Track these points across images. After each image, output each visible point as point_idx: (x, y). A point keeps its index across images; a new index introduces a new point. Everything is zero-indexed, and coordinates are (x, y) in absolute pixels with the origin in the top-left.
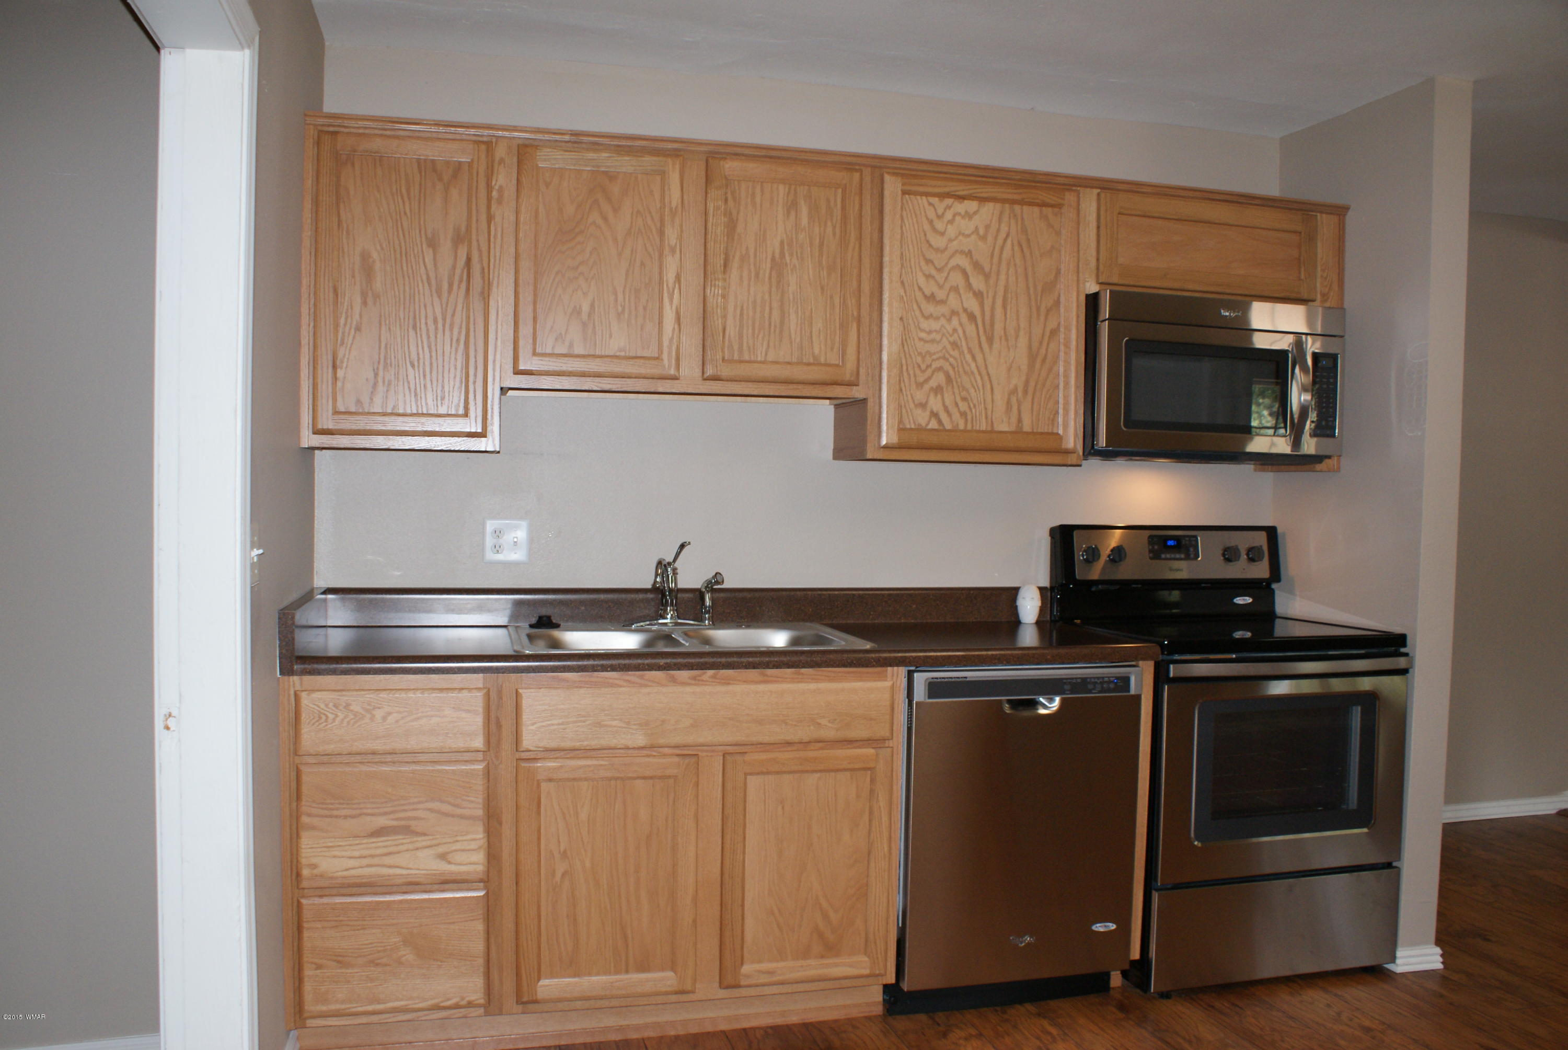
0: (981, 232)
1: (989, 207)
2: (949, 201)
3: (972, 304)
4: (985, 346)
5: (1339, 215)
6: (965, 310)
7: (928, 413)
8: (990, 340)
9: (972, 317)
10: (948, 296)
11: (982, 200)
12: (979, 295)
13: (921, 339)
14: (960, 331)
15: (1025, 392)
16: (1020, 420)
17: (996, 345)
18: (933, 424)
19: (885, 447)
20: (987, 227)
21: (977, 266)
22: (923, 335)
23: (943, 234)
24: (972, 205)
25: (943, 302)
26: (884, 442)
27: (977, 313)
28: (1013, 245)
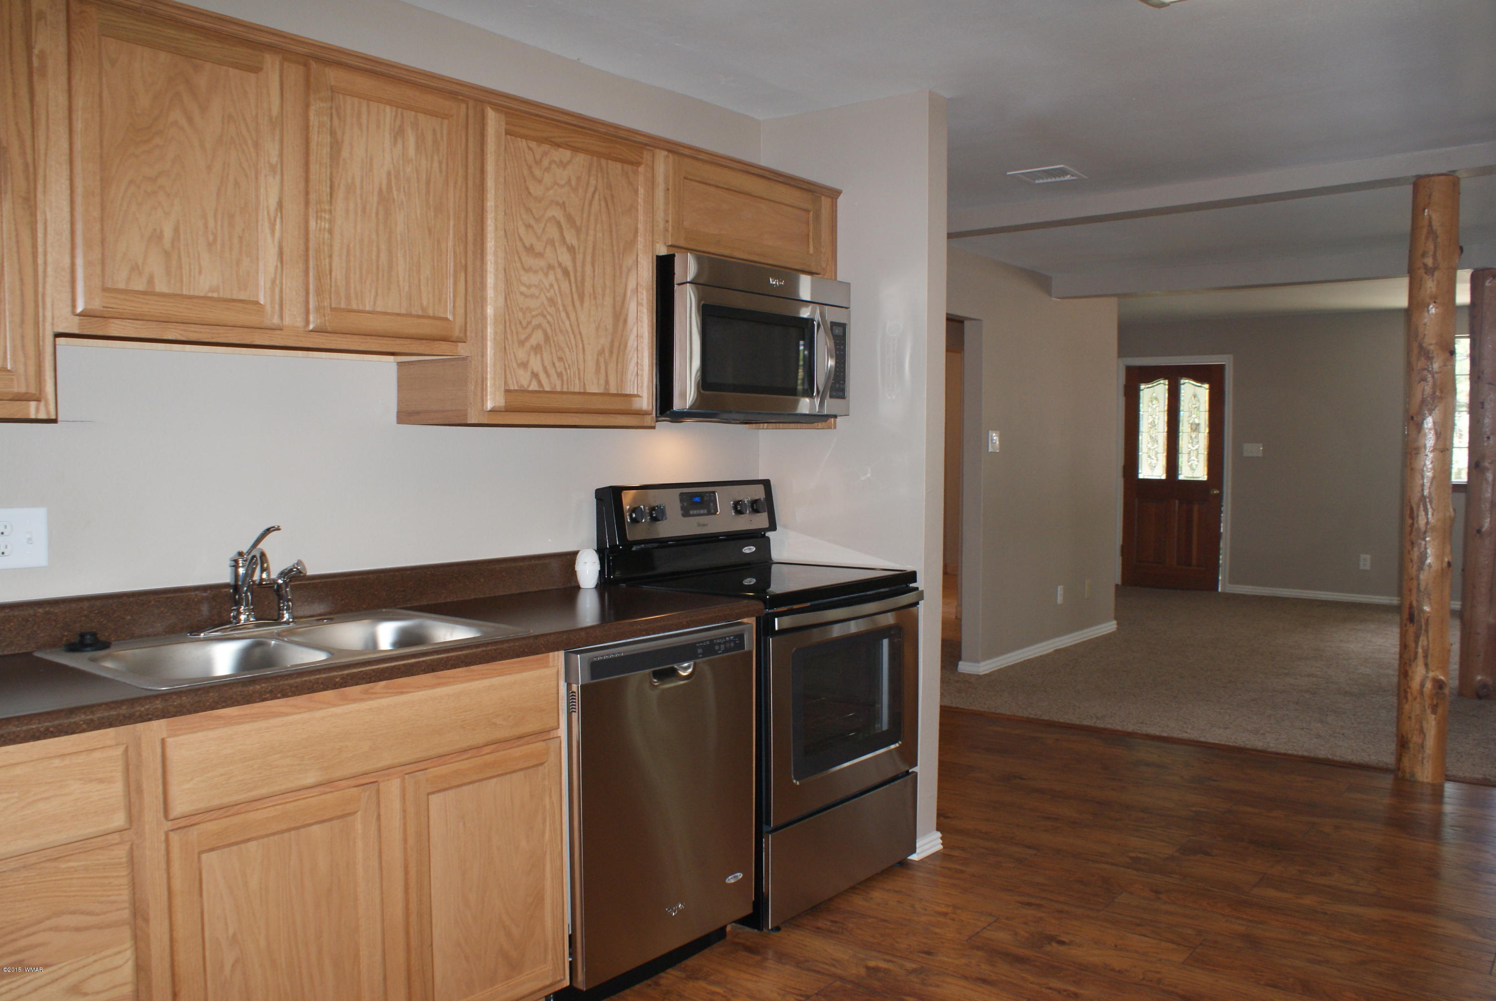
0: (573, 183)
1: (581, 158)
2: (546, 147)
3: (565, 258)
4: (577, 303)
5: (832, 198)
6: (560, 265)
7: (529, 373)
8: (582, 298)
9: (566, 272)
10: (545, 249)
11: (575, 149)
12: (571, 249)
13: (522, 293)
14: (556, 287)
15: (611, 352)
16: (607, 382)
17: (586, 304)
18: (534, 386)
19: (492, 411)
20: (579, 179)
21: (570, 219)
22: (523, 289)
23: (540, 181)
24: (566, 154)
25: (540, 255)
26: (489, 405)
27: (570, 269)
28: (600, 200)
